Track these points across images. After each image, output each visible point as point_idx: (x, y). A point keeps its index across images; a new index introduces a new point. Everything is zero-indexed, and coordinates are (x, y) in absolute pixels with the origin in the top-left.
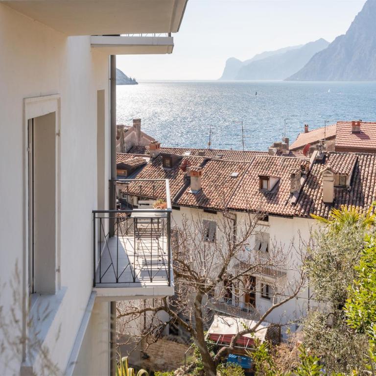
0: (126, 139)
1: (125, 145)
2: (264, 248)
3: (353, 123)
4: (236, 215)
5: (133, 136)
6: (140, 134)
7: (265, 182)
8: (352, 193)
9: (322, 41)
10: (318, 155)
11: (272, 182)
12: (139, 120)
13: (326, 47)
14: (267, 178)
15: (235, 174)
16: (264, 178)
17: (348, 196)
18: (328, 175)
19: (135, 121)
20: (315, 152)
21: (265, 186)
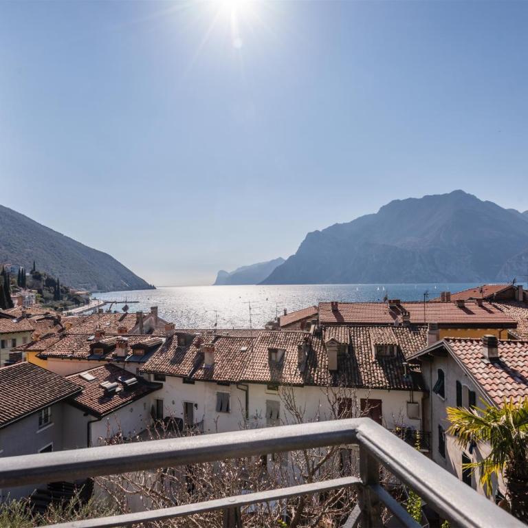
0: (144, 323)
1: (144, 328)
2: (275, 415)
3: (332, 303)
4: (247, 386)
5: (151, 321)
6: (157, 319)
7: (273, 355)
8: (352, 361)
9: (280, 259)
10: (316, 328)
11: (280, 354)
12: (156, 308)
13: (284, 262)
14: (275, 351)
15: (244, 348)
16: (272, 351)
17: (349, 363)
18: (333, 345)
19: (152, 308)
20: (313, 326)
21: (274, 358)
